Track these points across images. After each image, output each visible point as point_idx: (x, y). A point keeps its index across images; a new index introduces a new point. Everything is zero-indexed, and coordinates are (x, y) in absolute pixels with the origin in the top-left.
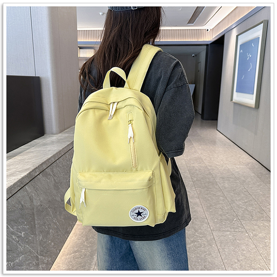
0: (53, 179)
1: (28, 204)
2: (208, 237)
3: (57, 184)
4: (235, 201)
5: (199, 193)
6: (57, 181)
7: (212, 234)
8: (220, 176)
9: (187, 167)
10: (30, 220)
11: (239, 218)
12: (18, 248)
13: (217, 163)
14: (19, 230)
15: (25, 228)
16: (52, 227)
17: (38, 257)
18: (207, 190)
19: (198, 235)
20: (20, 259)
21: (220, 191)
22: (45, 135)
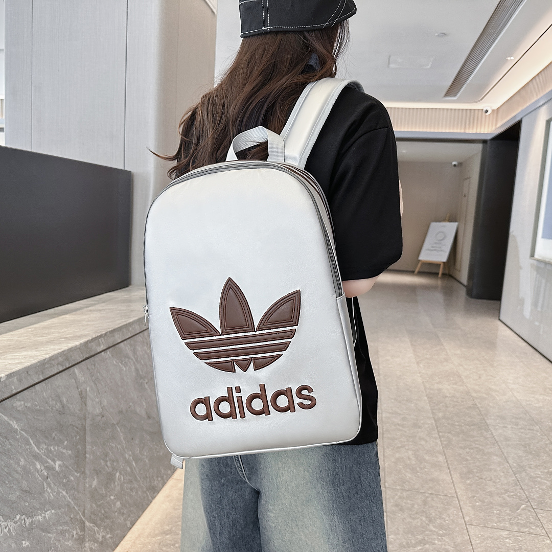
0: (134, 367)
1: (74, 406)
2: (456, 537)
3: (142, 380)
4: (527, 468)
5: (445, 443)
6: (141, 373)
7: (465, 531)
8: (497, 414)
9: (425, 387)
10: (76, 439)
11: (532, 504)
12: (44, 492)
13: (493, 387)
14: (51, 455)
15: (64, 453)
16: (122, 467)
17: (84, 523)
18: (466, 440)
19: (434, 529)
20: (47, 516)
21: (494, 444)
22: (130, 286)
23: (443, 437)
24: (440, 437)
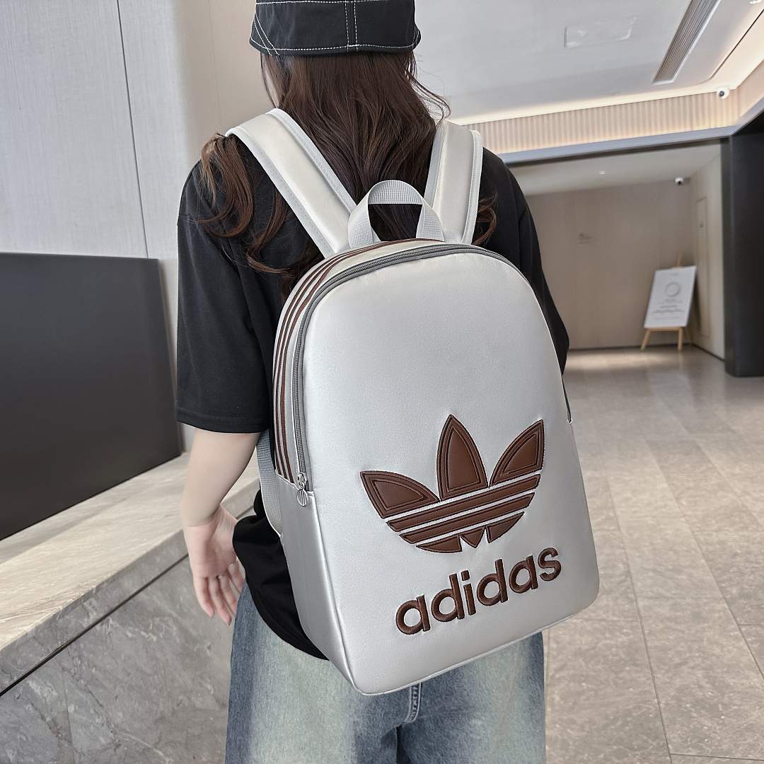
3: (198, 645)
22: (184, 455)
23: (749, 635)
24: (743, 636)
